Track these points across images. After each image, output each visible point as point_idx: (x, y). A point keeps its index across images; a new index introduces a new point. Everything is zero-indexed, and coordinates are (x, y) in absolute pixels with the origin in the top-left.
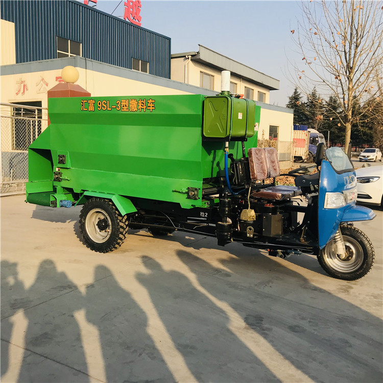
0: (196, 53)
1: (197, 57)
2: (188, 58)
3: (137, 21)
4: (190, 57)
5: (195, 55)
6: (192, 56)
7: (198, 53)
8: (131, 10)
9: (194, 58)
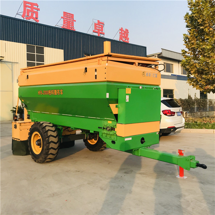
1: (161, 55)
3: (127, 40)
4: (157, 56)
7: (161, 53)
8: (123, 35)
9: (159, 56)
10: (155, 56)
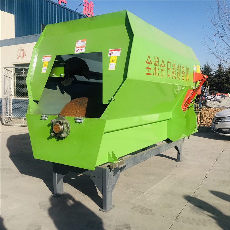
8: (88, 9)
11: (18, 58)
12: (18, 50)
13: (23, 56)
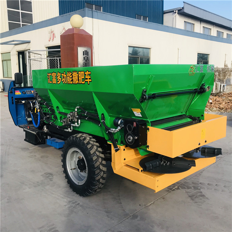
0: (181, 8)
2: (176, 12)
4: (177, 11)
5: (181, 10)
6: (179, 10)
7: (183, 8)
9: (180, 12)
10: (175, 11)
11: (49, 41)
12: (49, 32)
13: (53, 38)
